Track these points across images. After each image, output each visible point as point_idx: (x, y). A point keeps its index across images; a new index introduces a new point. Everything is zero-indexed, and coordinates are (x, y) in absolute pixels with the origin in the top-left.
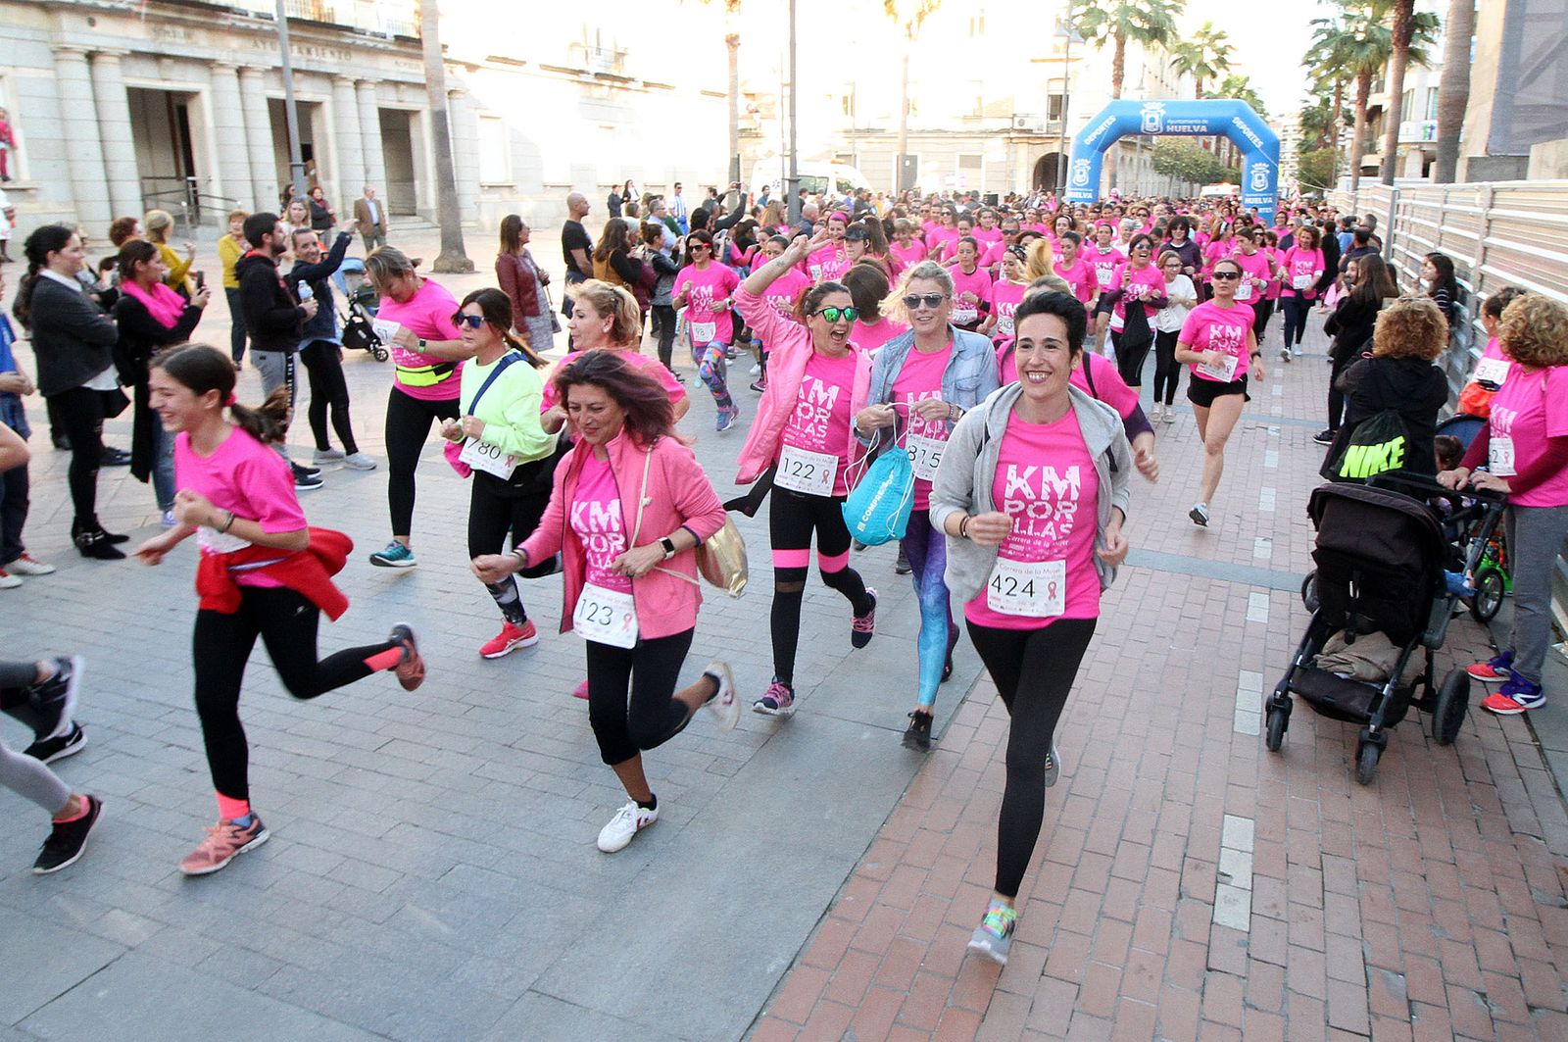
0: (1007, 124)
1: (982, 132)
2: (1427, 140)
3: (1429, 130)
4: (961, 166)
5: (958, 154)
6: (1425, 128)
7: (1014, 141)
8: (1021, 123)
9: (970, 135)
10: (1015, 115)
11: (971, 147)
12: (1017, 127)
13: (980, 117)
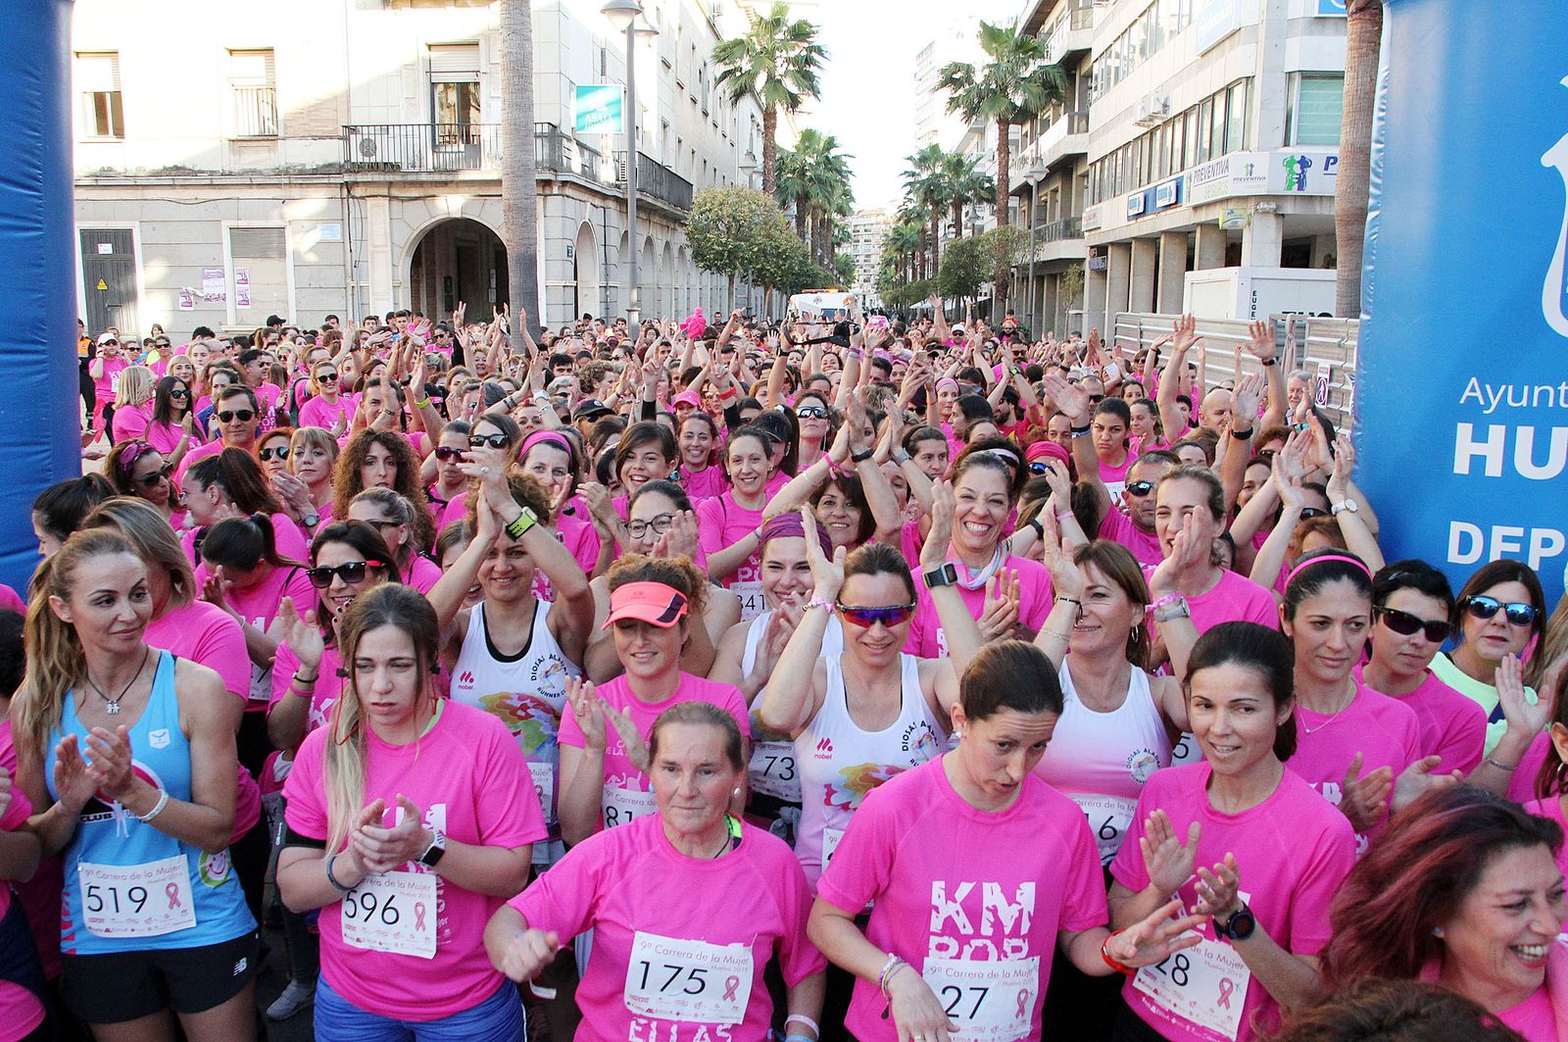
0: (332, 152)
1: (278, 173)
2: (1294, 191)
3: (1297, 169)
4: (234, 255)
5: (226, 224)
6: (1289, 163)
7: (358, 192)
8: (368, 147)
9: (252, 180)
10: (352, 129)
11: (257, 209)
12: (357, 157)
13: (273, 138)
